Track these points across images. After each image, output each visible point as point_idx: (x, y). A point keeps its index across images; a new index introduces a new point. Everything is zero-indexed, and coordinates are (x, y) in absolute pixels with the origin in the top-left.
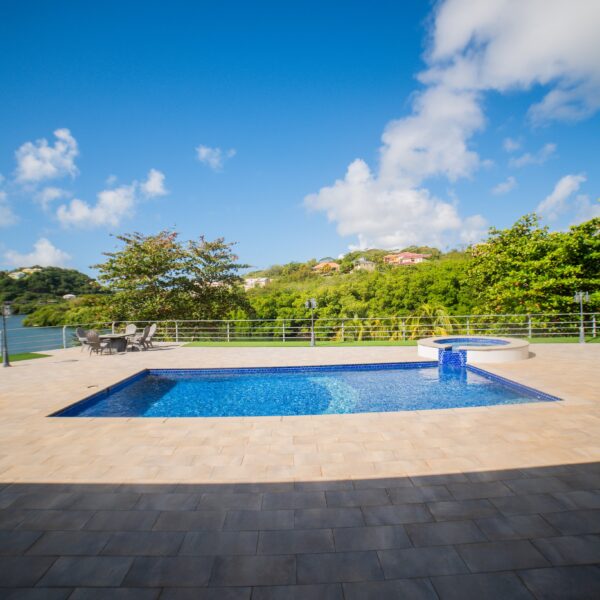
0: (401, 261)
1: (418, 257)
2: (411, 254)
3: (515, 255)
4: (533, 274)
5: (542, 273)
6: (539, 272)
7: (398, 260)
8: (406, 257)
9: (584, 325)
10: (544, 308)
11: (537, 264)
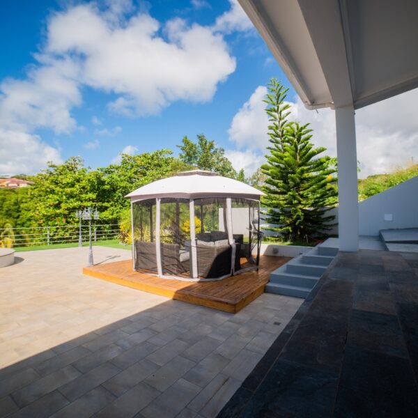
0: (8, 184)
1: (24, 183)
2: (17, 180)
3: (57, 184)
4: (64, 197)
5: (72, 197)
6: (71, 196)
7: (5, 184)
8: (13, 182)
9: (82, 234)
10: (68, 222)
11: (68, 190)
